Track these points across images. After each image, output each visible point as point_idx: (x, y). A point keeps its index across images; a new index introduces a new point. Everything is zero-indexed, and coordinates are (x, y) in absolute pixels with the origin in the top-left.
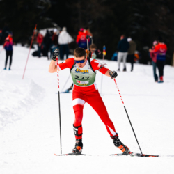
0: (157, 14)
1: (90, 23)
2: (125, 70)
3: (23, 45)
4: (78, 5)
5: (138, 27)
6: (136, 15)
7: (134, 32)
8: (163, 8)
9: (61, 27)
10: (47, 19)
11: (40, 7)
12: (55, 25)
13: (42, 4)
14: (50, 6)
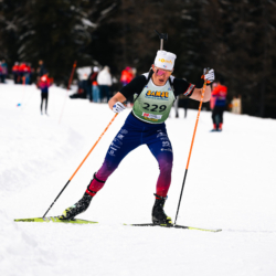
0: (214, 53)
1: (136, 61)
2: (177, 116)
3: (58, 85)
4: (123, 41)
5: (191, 67)
6: (191, 53)
7: (187, 73)
8: (221, 46)
9: (102, 65)
10: (87, 56)
11: (78, 42)
12: (96, 63)
13: (80, 38)
14: (90, 40)
